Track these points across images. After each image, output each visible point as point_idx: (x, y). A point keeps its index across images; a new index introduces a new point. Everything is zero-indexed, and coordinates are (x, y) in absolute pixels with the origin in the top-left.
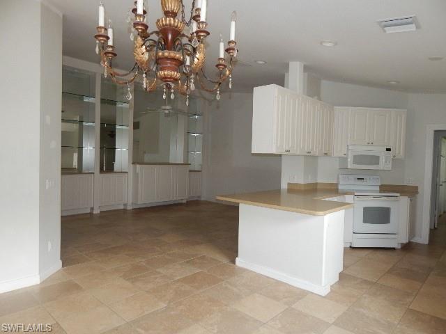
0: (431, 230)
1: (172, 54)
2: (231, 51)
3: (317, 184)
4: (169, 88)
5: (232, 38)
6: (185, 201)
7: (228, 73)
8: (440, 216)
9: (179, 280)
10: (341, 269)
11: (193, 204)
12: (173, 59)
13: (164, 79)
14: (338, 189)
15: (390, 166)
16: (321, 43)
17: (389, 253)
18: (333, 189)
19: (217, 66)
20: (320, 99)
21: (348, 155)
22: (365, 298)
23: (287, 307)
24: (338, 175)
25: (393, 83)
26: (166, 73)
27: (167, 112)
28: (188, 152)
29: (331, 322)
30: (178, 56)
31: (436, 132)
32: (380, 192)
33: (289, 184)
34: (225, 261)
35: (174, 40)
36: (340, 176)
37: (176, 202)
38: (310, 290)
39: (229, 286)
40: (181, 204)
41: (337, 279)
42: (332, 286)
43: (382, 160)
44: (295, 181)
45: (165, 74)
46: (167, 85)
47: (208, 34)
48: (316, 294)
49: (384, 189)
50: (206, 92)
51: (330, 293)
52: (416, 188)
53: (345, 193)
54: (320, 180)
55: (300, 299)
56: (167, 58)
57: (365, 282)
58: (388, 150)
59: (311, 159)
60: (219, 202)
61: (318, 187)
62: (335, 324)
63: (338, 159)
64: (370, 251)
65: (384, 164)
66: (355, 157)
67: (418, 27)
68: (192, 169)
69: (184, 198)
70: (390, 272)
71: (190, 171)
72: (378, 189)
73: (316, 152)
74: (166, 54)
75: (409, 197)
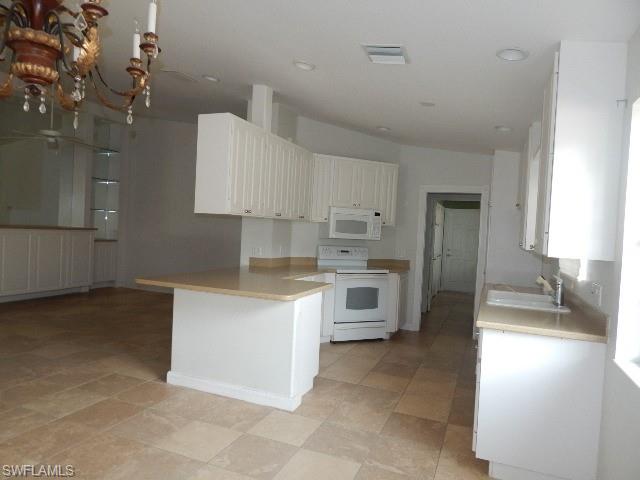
0: (422, 314)
1: (43, 37)
2: (150, 49)
3: (289, 259)
4: (36, 93)
5: (152, 29)
6: (87, 290)
7: (143, 82)
8: (434, 297)
9: (65, 419)
10: (315, 372)
11: (100, 294)
12: (43, 46)
13: (27, 76)
14: (317, 266)
15: (379, 236)
16: (295, 63)
17: (377, 345)
18: (311, 266)
19: (129, 69)
20: (294, 141)
21: (329, 219)
22: (344, 406)
23: (240, 434)
24: (317, 247)
25: (384, 129)
26: (29, 67)
27: (51, 140)
28: (93, 209)
29: (300, 445)
30: (54, 41)
31: (430, 195)
32: (368, 268)
33: (252, 259)
34: (150, 378)
35: (46, 14)
36: (321, 248)
37: (69, 292)
38: (273, 406)
39: (153, 415)
40: (79, 295)
41: (310, 386)
42: (304, 397)
43: (370, 228)
44: (260, 255)
45: (26, 69)
46: (32, 88)
47: (105, 13)
48: (283, 411)
49: (373, 264)
50: (108, 108)
51: (301, 406)
52: (408, 262)
53: (325, 270)
54: (294, 254)
55: (261, 419)
56: (32, 43)
57: (347, 385)
58: (377, 214)
59: (282, 225)
60: (142, 289)
61: (292, 263)
62: (305, 446)
63: (317, 225)
64: (355, 345)
65: (372, 233)
66: (338, 222)
67: (407, 61)
68: (102, 237)
69: (84, 284)
70: (375, 370)
71: (96, 241)
72: (365, 263)
73: (288, 214)
74: (30, 35)
75: (399, 273)
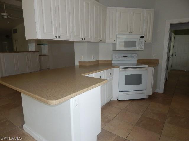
3: (98, 61)
14: (112, 63)
15: (143, 48)
18: (108, 65)
21: (116, 41)
24: (112, 55)
31: (171, 25)
32: (137, 65)
33: (79, 62)
43: (138, 44)
49: (140, 62)
52: (158, 60)
54: (100, 59)
58: (142, 37)
59: (94, 45)
65: (139, 46)
70: (138, 123)
72: (136, 62)
75: (153, 67)
